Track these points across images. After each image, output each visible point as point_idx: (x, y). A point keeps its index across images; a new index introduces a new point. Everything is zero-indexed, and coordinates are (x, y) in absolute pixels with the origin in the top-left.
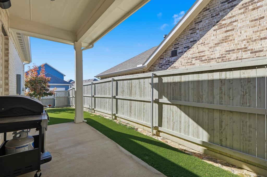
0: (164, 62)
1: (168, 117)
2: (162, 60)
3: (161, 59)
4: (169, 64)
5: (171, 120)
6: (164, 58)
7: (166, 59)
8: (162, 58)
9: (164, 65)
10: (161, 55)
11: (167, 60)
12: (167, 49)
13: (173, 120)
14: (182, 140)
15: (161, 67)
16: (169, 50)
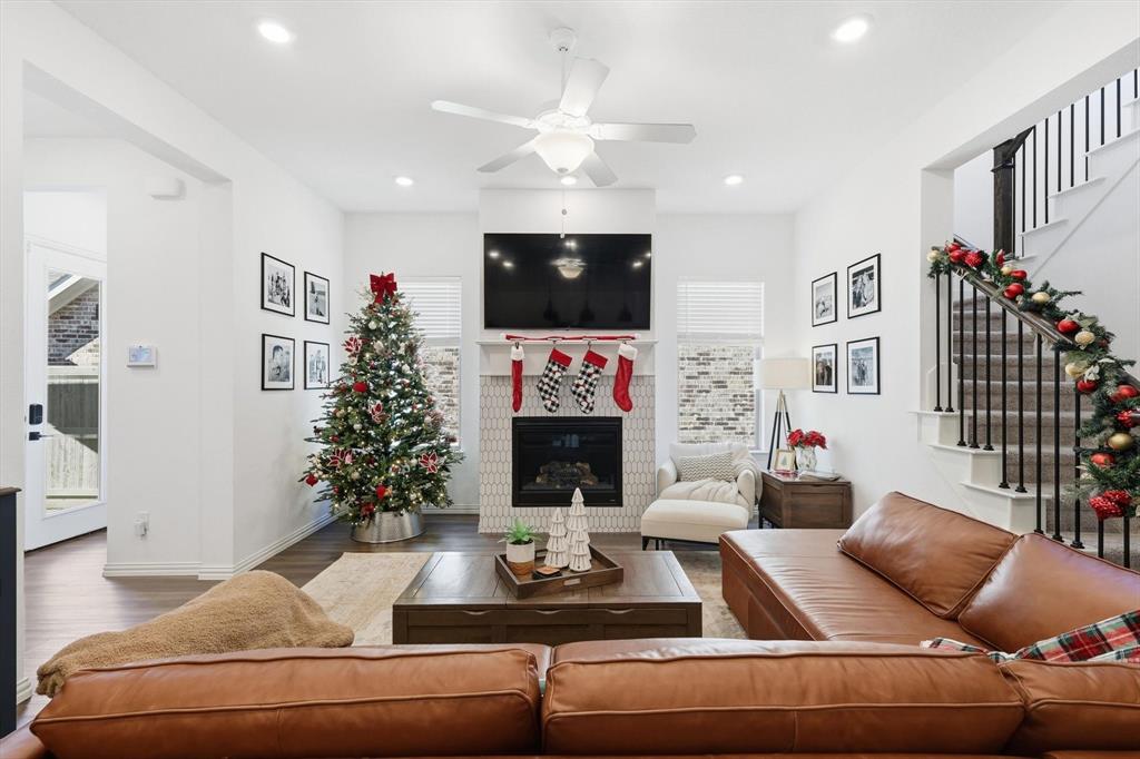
0: (75, 329)
1: (55, 464)
2: (67, 321)
3: (62, 318)
4: (89, 337)
5: (61, 469)
6: (72, 318)
7: (79, 322)
8: (67, 318)
9: (74, 336)
10: (64, 308)
11: (82, 324)
12: (84, 295)
13: (65, 466)
14: (67, 500)
15: (65, 341)
16: (89, 300)
